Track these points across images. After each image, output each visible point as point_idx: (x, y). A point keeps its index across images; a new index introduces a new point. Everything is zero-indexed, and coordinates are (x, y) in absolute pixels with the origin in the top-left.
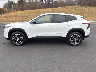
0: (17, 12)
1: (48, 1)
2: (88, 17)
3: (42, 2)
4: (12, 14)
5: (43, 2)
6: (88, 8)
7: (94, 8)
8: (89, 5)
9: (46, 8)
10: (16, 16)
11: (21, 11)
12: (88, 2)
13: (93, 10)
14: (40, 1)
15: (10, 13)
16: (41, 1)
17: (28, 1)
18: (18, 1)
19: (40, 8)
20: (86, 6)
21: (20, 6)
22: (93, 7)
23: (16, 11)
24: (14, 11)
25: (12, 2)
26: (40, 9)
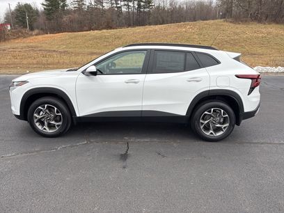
0: (40, 37)
1: (137, 6)
2: (252, 54)
3: (117, 7)
4: (24, 42)
5: (120, 7)
6: (253, 26)
7: (271, 26)
8: (257, 18)
9: (129, 26)
10: (33, 49)
11: (52, 35)
12: (254, 10)
13: (269, 33)
14: (112, 4)
15: (17, 41)
16: (115, 5)
17: (75, 6)
18: (45, 3)
19: (109, 27)
20: (246, 21)
21: (50, 20)
22: (269, 24)
23: (36, 35)
24: (32, 35)
25: (28, 7)
26: (111, 28)
